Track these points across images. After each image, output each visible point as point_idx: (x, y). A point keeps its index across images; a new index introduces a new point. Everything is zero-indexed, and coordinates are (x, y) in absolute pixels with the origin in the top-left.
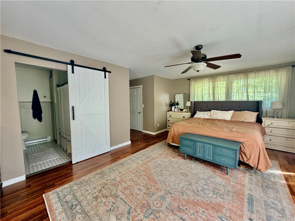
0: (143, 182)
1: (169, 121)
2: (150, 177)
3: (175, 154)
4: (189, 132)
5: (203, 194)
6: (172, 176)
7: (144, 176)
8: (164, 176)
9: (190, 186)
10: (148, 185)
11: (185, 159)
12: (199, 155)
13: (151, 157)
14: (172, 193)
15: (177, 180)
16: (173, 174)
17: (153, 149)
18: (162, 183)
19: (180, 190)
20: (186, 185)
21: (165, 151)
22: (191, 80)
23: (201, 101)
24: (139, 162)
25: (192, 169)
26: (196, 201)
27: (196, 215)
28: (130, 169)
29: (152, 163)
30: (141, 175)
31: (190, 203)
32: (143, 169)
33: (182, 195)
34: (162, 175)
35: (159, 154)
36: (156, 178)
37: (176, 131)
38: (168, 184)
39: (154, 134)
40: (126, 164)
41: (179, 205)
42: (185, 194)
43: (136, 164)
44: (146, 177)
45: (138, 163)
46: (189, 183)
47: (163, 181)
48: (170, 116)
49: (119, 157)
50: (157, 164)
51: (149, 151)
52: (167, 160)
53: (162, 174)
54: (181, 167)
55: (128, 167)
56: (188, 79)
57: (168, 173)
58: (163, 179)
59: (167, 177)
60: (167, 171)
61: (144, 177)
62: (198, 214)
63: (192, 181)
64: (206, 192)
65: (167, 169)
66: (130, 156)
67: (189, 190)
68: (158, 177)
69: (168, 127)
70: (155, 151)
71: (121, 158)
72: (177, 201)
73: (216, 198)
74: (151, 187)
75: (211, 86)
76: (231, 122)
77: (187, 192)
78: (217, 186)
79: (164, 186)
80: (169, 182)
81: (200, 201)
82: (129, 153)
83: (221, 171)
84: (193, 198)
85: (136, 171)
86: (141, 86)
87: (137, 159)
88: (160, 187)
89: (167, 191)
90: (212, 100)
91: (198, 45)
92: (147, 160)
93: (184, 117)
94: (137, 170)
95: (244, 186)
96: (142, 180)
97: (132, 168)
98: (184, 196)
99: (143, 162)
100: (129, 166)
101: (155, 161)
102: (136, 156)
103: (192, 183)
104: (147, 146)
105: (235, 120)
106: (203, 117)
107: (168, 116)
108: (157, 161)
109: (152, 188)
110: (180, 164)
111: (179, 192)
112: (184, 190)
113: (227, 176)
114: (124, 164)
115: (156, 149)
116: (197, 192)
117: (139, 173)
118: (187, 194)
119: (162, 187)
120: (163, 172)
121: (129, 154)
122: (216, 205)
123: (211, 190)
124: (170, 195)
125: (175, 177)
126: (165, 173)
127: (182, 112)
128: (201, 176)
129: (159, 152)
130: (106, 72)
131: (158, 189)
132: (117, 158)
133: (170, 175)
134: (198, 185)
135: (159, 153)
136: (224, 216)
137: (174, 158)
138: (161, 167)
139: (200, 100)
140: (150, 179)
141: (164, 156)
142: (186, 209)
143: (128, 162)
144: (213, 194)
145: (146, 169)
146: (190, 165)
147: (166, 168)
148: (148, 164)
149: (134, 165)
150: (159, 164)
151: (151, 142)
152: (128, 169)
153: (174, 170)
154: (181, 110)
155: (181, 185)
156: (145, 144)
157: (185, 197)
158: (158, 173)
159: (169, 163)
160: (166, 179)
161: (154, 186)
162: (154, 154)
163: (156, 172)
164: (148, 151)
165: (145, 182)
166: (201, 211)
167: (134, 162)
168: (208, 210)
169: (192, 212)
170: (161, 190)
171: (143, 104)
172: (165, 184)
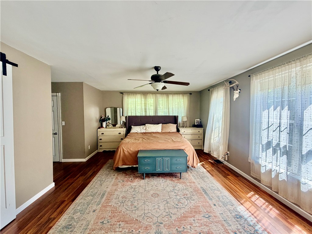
0: (123, 231)
1: (101, 139)
2: (127, 219)
3: (130, 177)
4: (141, 149)
5: (181, 205)
6: (147, 203)
7: (118, 223)
8: (140, 208)
9: (168, 204)
10: (132, 231)
11: (144, 179)
12: (159, 170)
13: (107, 193)
14: (162, 222)
15: (155, 205)
16: (147, 201)
17: (100, 180)
18: (146, 218)
19: (165, 213)
20: (165, 205)
21: (117, 178)
22: (124, 94)
23: (135, 115)
24: (94, 208)
25: (156, 186)
26: (182, 215)
27: (193, 227)
28: (90, 227)
29: (114, 200)
30: (114, 224)
31: (181, 220)
32: (110, 214)
33: (170, 217)
34: (138, 209)
35: (113, 185)
36: (134, 216)
37: (126, 151)
38: (151, 214)
39: (84, 160)
40: (75, 224)
41: (177, 229)
42: (172, 215)
43: (91, 213)
44: (123, 223)
45: (94, 211)
46: (166, 202)
47: (143, 215)
48: (103, 134)
49: (49, 219)
50: (120, 199)
51: (96, 186)
52: (128, 187)
53: (136, 207)
54: (147, 189)
55: (84, 225)
56: (121, 93)
57: (141, 202)
58: (142, 212)
59: (143, 207)
60: (138, 201)
61: (120, 225)
62: (193, 226)
63: (167, 198)
64: (182, 202)
65: (136, 199)
66: (72, 207)
67: (171, 208)
68: (135, 214)
69: (99, 147)
70: (105, 184)
71: (54, 219)
72: (172, 226)
73: (191, 203)
74: (138, 231)
75: (143, 102)
76: (162, 133)
77: (171, 211)
78: (183, 192)
79: (148, 219)
80: (150, 211)
81: (185, 212)
82: (66, 203)
83: (175, 178)
84: (179, 214)
85: (101, 224)
86: (58, 94)
87: (88, 205)
88: (146, 224)
89: (156, 223)
90: (144, 115)
91: (158, 66)
92: (104, 199)
93: (120, 133)
94: (101, 221)
95: (194, 183)
96: (121, 230)
97: (92, 222)
98: (172, 217)
99: (100, 206)
100: (84, 223)
101: (115, 196)
102: (82, 201)
103: (168, 200)
104: (88, 181)
105: (165, 131)
106: (139, 131)
107: (100, 134)
108: (117, 195)
109: (140, 232)
110: (143, 186)
111: (166, 216)
112: (167, 211)
113: (181, 180)
114: (71, 225)
115: (104, 180)
116: (177, 206)
117: (108, 224)
118: (173, 213)
119: (149, 222)
120: (135, 204)
121: (67, 205)
122: (195, 208)
123: (183, 198)
124: (162, 225)
125: (150, 204)
126: (138, 204)
127: (115, 128)
128: (168, 189)
129: (110, 182)
130: (7, 64)
131: (146, 227)
132: (46, 222)
133: (144, 203)
134: (173, 199)
135: (112, 183)
136: (205, 214)
137: (132, 182)
138: (128, 200)
139: (133, 114)
140: (129, 222)
141: (120, 185)
142: (183, 227)
143: (75, 218)
144: (187, 200)
145: (113, 212)
146: (152, 183)
147: (134, 198)
148: (110, 204)
149: (91, 217)
150: (123, 197)
151: (89, 173)
152: (85, 228)
153: (143, 196)
154: (113, 126)
155: (162, 207)
156: (81, 178)
157: (174, 217)
158: (131, 209)
159: (133, 190)
160: (144, 210)
161: (140, 227)
162: (107, 187)
163: (128, 209)
164: (94, 186)
165: (125, 230)
166: (192, 221)
167: (87, 211)
168: (195, 216)
169: (189, 227)
170: (150, 226)
171: (62, 121)
172: (149, 217)
